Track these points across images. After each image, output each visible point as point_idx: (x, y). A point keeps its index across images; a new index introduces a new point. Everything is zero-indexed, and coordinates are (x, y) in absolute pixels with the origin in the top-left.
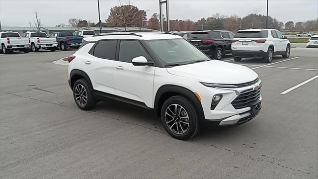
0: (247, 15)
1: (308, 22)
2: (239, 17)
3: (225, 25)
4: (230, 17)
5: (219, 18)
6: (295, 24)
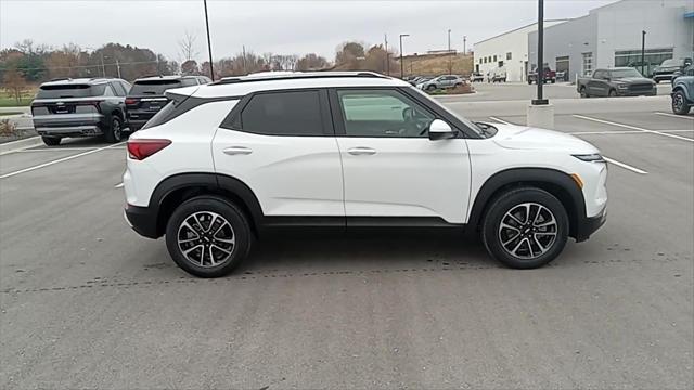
0: (101, 46)
1: (222, 61)
2: (83, 50)
3: (53, 68)
4: (61, 48)
5: (34, 50)
6: (199, 65)
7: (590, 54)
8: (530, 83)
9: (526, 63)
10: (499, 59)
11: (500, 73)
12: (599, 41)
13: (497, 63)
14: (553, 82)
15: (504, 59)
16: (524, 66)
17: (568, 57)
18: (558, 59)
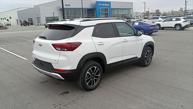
7: (39, 18)
8: (21, 26)
9: (17, 20)
10: (7, 19)
11: (8, 23)
12: (41, 14)
13: (6, 20)
14: (29, 25)
15: (9, 19)
16: (16, 21)
17: (32, 18)
18: (28, 19)
